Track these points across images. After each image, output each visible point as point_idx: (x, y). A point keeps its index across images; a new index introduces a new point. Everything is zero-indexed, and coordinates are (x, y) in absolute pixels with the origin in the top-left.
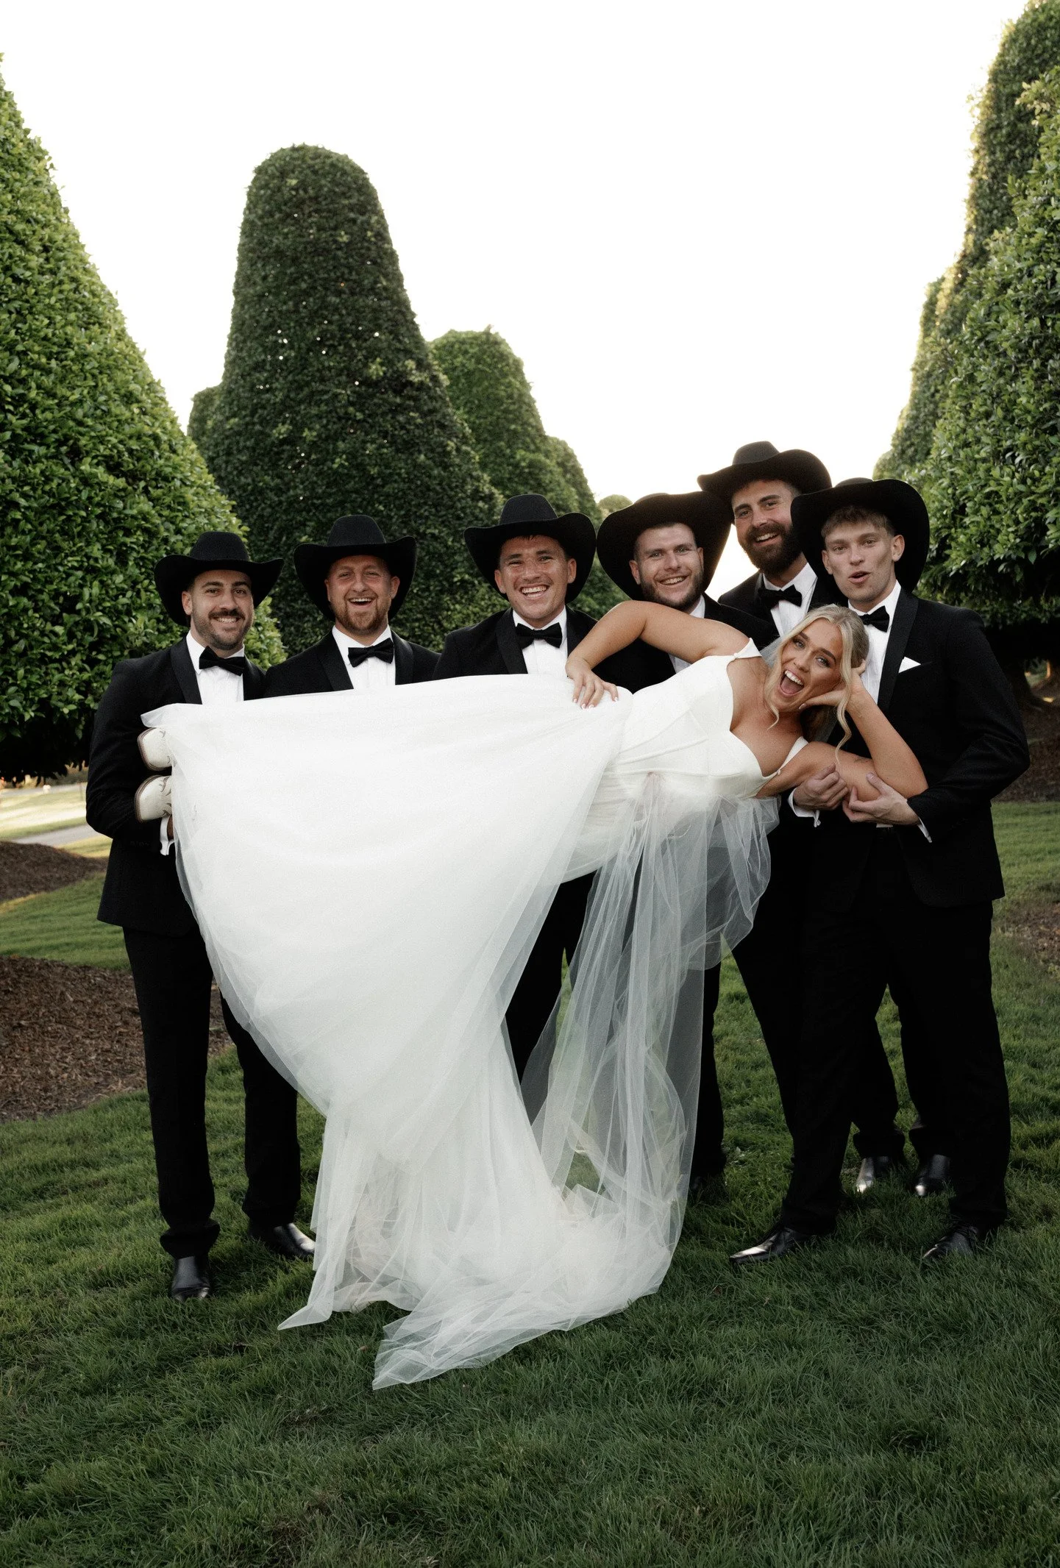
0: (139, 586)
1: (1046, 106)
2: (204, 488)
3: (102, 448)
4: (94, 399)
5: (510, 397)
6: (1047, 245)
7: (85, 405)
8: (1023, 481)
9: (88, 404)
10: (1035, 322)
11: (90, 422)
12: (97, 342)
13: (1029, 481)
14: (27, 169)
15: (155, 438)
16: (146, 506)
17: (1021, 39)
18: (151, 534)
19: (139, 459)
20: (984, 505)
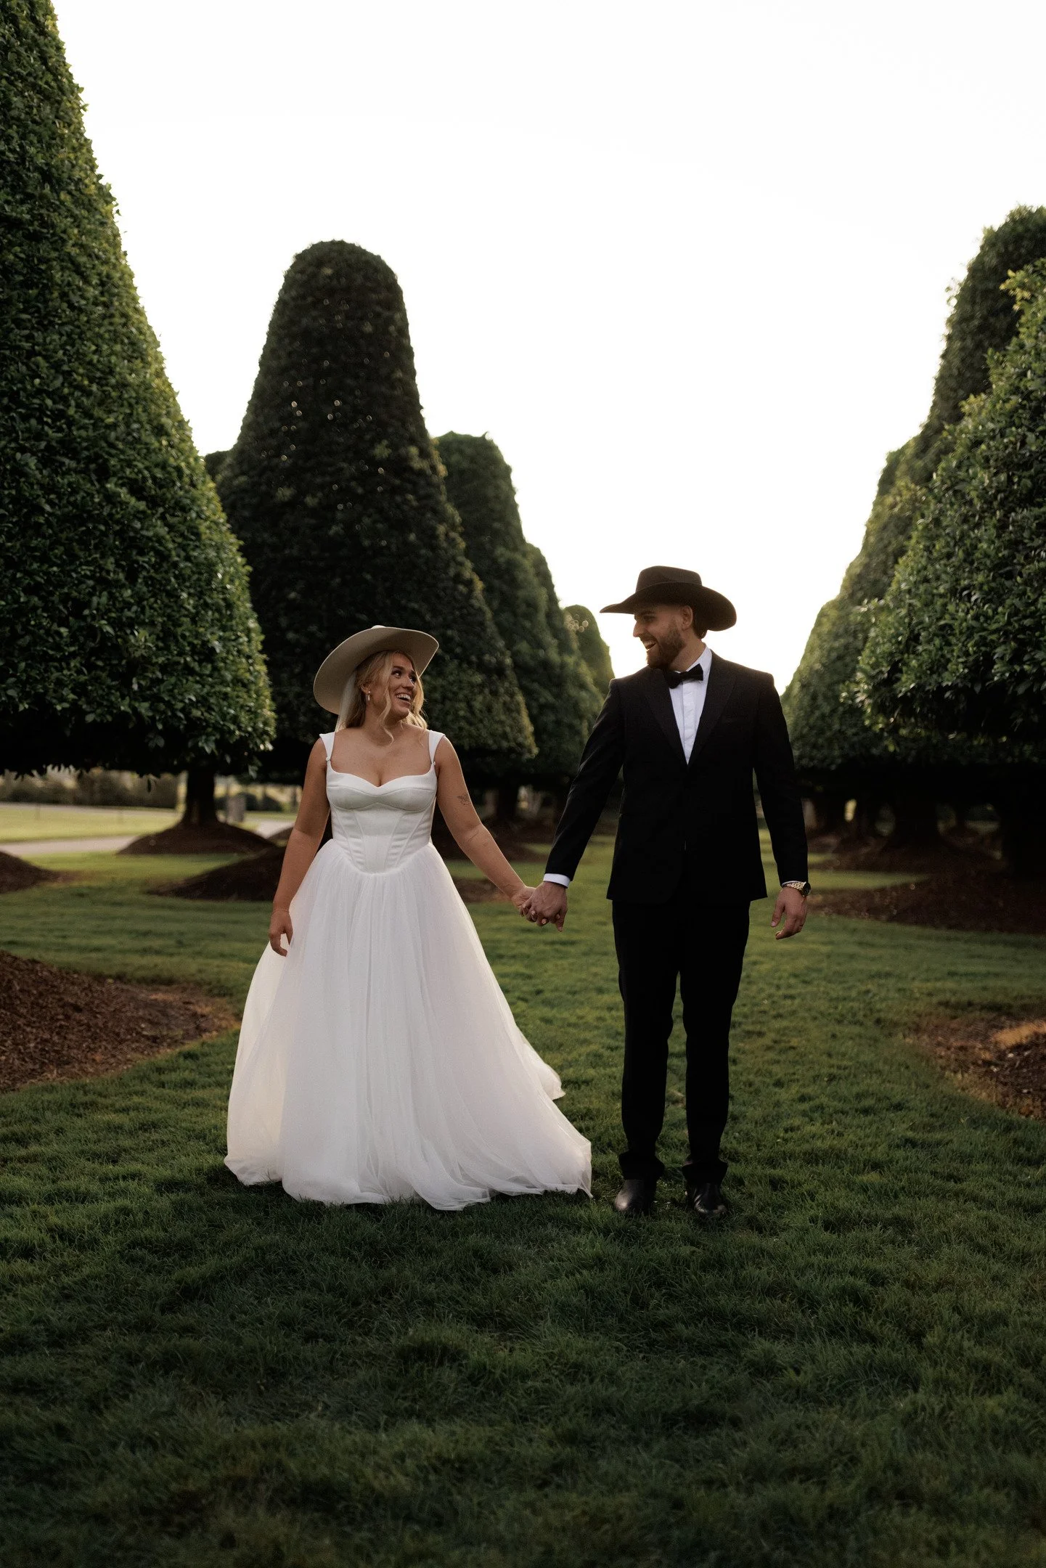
0: (145, 603)
1: (1027, 295)
2: (217, 524)
3: (128, 471)
4: (128, 425)
5: (497, 497)
6: (1020, 411)
7: (118, 429)
8: (976, 618)
9: (122, 428)
10: (1003, 477)
11: (121, 446)
12: (138, 375)
13: (982, 619)
14: (96, 209)
15: (179, 469)
16: (163, 531)
17: (1000, 244)
18: (163, 557)
19: (161, 487)
20: (938, 636)
